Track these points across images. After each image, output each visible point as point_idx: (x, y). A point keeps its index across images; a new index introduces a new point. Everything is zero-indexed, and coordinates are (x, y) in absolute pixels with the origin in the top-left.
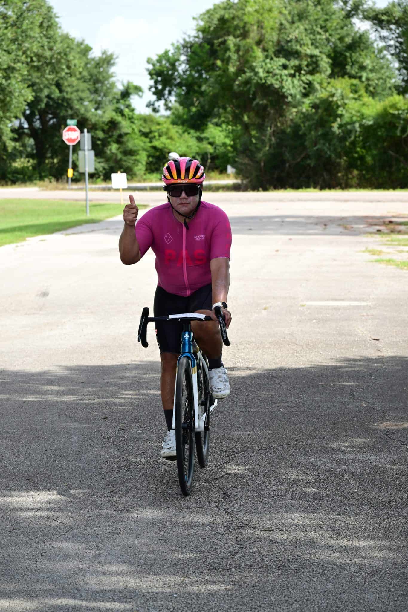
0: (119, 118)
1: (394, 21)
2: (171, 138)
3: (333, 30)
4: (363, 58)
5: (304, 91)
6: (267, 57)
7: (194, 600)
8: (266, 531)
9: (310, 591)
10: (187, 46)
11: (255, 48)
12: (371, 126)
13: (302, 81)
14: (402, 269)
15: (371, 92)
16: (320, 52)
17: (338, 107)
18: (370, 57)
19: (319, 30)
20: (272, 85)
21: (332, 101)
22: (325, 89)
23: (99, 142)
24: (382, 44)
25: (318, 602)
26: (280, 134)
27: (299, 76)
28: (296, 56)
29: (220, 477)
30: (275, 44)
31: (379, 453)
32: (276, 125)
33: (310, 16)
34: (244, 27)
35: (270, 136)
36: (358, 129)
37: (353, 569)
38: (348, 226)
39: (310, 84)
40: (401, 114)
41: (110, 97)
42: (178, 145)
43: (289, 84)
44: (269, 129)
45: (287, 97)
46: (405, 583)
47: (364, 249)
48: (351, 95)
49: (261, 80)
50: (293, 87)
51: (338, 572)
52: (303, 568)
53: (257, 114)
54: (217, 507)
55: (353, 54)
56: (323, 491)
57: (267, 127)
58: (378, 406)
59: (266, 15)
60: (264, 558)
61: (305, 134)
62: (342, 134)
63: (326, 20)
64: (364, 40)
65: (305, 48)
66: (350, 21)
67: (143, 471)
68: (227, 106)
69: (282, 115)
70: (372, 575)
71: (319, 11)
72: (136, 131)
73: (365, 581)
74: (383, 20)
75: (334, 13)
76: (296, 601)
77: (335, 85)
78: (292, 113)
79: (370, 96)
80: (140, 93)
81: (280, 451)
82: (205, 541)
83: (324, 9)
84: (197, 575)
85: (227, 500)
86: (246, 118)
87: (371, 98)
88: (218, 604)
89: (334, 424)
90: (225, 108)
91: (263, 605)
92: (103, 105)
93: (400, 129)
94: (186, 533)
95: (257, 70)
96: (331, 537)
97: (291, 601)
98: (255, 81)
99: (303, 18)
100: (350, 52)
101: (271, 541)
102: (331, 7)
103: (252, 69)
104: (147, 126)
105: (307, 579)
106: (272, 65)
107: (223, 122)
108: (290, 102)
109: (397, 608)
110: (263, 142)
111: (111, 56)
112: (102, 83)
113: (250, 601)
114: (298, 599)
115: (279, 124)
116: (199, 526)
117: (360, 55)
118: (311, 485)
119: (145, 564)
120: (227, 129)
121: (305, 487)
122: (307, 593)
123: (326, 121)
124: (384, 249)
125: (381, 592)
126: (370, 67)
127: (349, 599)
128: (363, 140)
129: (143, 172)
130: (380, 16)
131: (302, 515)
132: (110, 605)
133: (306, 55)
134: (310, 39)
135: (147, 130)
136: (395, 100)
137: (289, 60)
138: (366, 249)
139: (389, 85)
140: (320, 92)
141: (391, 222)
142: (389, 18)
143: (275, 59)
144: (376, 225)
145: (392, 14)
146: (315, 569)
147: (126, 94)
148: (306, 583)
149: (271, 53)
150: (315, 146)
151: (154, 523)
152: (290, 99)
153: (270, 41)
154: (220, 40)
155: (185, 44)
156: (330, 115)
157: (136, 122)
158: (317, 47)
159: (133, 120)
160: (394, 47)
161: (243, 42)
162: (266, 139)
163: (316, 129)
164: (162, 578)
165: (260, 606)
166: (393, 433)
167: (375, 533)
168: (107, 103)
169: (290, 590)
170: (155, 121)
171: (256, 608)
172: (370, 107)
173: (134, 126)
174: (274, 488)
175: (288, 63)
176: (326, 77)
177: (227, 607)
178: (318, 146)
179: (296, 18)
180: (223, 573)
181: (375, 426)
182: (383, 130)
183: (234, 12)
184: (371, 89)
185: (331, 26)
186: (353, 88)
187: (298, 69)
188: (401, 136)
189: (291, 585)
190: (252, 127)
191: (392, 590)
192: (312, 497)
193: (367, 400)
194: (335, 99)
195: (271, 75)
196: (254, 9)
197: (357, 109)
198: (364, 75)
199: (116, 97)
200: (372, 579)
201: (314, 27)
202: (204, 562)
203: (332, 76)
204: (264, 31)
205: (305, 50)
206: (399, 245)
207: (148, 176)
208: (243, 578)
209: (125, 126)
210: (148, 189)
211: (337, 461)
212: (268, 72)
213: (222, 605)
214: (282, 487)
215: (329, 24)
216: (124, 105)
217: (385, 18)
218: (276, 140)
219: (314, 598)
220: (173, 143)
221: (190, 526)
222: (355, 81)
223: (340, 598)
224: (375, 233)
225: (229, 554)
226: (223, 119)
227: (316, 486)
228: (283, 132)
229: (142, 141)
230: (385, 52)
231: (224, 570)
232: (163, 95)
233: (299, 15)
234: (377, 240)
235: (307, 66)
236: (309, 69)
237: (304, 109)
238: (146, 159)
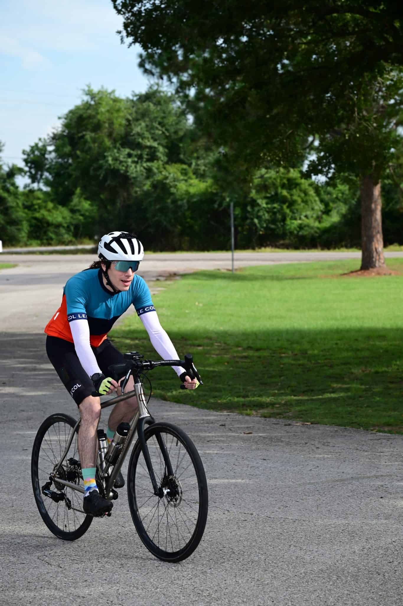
0: (6, 195)
3: (168, 126)
5: (145, 175)
6: (115, 147)
10: (55, 138)
11: (107, 140)
12: (197, 202)
13: (144, 167)
15: (201, 174)
16: (159, 144)
17: (171, 187)
19: (157, 126)
20: (119, 170)
21: (166, 183)
22: (161, 173)
26: (127, 208)
27: (141, 163)
28: (139, 147)
30: (123, 137)
32: (124, 202)
33: (150, 114)
34: (98, 124)
35: (120, 210)
36: (186, 205)
39: (150, 169)
42: (55, 216)
43: (133, 169)
45: (130, 179)
48: (182, 178)
49: (110, 166)
50: (136, 171)
53: (110, 192)
59: (115, 115)
61: (146, 209)
62: (174, 208)
65: (146, 141)
72: (20, 204)
77: (169, 170)
79: (197, 178)
80: (23, 174)
87: (197, 180)
93: (217, 203)
95: (107, 158)
98: (106, 167)
99: (145, 116)
103: (105, 157)
104: (29, 200)
106: (119, 154)
108: (133, 183)
123: (163, 198)
128: (190, 213)
129: (25, 239)
133: (147, 147)
134: (150, 133)
135: (29, 204)
137: (133, 150)
140: (157, 175)
143: (122, 149)
147: (11, 175)
149: (118, 144)
150: (154, 217)
152: (132, 180)
153: (118, 134)
154: (80, 135)
156: (165, 194)
157: (20, 197)
158: (155, 140)
159: (17, 196)
161: (98, 136)
163: (155, 205)
172: (196, 187)
173: (18, 201)
175: (132, 152)
176: (163, 164)
178: (156, 218)
179: (139, 117)
182: (206, 205)
183: (90, 112)
184: (201, 172)
186: (183, 171)
187: (140, 157)
188: (218, 209)
190: (108, 203)
194: (168, 181)
195: (118, 162)
196: (106, 109)
197: (185, 189)
198: (193, 162)
199: (3, 177)
201: (154, 124)
203: (167, 163)
204: (113, 127)
209: (10, 201)
212: (116, 160)
216: (10, 183)
218: (124, 213)
220: (51, 214)
222: (185, 166)
228: (130, 206)
229: (24, 212)
233: (142, 114)
235: (147, 155)
236: (149, 157)
237: (146, 188)
238: (28, 228)
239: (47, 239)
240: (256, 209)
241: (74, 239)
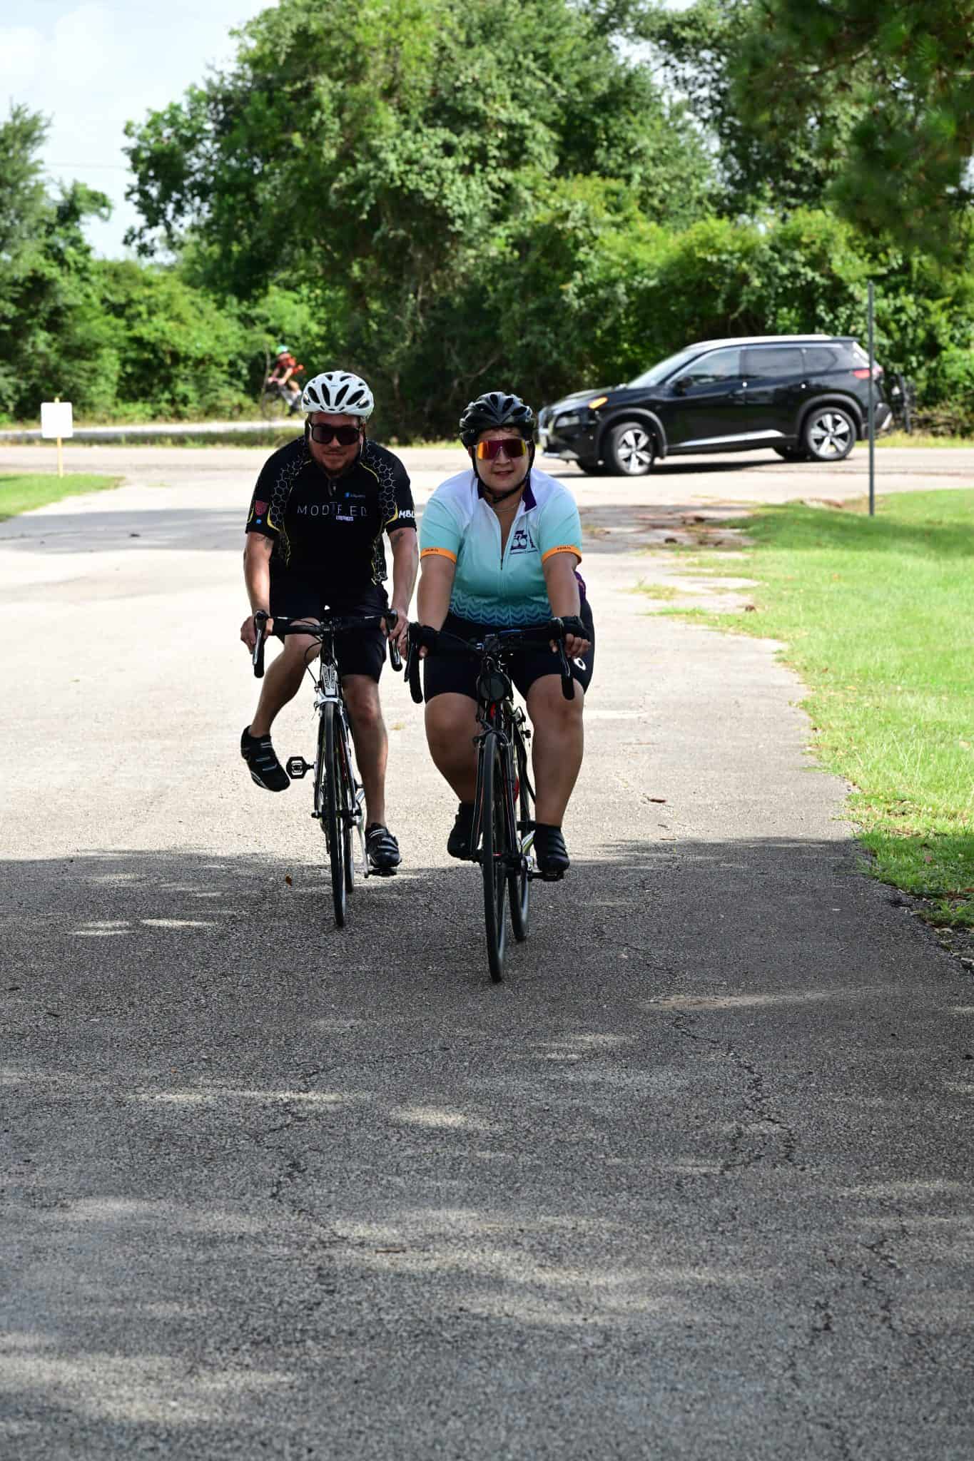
0: (52, 271)
1: (709, 42)
2: (178, 318)
3: (562, 64)
4: (635, 131)
5: (493, 206)
6: (406, 124)
7: (216, 1415)
8: (388, 1252)
9: (488, 1390)
10: (217, 97)
11: (381, 104)
12: (654, 289)
13: (490, 183)
14: (723, 632)
15: (654, 209)
16: (533, 116)
17: (578, 244)
18: (652, 126)
19: (529, 62)
20: (417, 191)
21: (560, 233)
22: (545, 202)
23: (6, 327)
24: (680, 96)
25: (507, 1417)
26: (436, 308)
27: (482, 171)
28: (475, 124)
29: (282, 1127)
30: (428, 94)
31: (657, 1069)
32: (429, 288)
33: (510, 29)
34: (354, 54)
35: (414, 314)
36: (624, 299)
37: (589, 1341)
38: (597, 530)
39: (507, 191)
40: (726, 262)
41: (31, 220)
42: (194, 333)
43: (459, 192)
44: (411, 296)
45: (452, 222)
46: (710, 1369)
47: (633, 584)
48: (607, 217)
49: (392, 180)
50: (468, 197)
51: (554, 1347)
52: (472, 1338)
53: (382, 261)
54: (273, 1196)
55: (612, 121)
56: (525, 1159)
57: (407, 292)
58: (659, 955)
59: (406, 27)
60: (383, 1315)
61: (497, 310)
62: (585, 310)
63: (549, 39)
64: (638, 88)
65: (497, 106)
66: (607, 42)
67: (102, 1114)
68: (315, 241)
69: (441, 266)
70: (634, 1353)
71: (531, 18)
72: (95, 300)
73: (618, 1366)
74: (684, 40)
75: (567, 23)
76: (454, 1414)
77: (568, 193)
78: (466, 260)
79: (651, 219)
80: (104, 211)
81: (425, 1064)
82: (245, 1277)
83: (545, 13)
84: (225, 1355)
85: (298, 1180)
86: (356, 270)
87: (653, 224)
88: (272, 1422)
89: (553, 1000)
90: (307, 246)
91: (378, 1425)
92: (15, 239)
93: (723, 296)
94: (201, 1257)
95: (382, 155)
96: (541, 1266)
97: (443, 1414)
98: (377, 182)
99: (492, 33)
100: (606, 115)
101: (399, 1275)
102: (560, 7)
103: (372, 154)
104: (120, 288)
105: (483, 1363)
106: (419, 145)
107: (303, 279)
108: (459, 233)
109: (689, 1428)
110: (397, 329)
111: (35, 120)
112: (14, 186)
113: (348, 1416)
114: (458, 1408)
115: (434, 286)
116: (231, 1241)
117: (629, 122)
118: (495, 1143)
119: (103, 1331)
120: (312, 295)
121: (483, 1149)
122: (482, 1397)
123: (549, 279)
124: (683, 584)
125: (654, 1391)
126: (651, 152)
127: (578, 1409)
128: (636, 324)
129: (109, 400)
130: (676, 30)
131: (474, 1215)
132: (20, 1428)
133: (499, 123)
134: (509, 83)
135: (120, 299)
136: (712, 230)
137: (458, 135)
138: (641, 584)
139: (696, 194)
140: (532, 209)
141: (699, 520)
142: (699, 36)
143: (425, 130)
144: (663, 527)
145: (704, 25)
146: (501, 1341)
147: (69, 213)
148: (479, 1372)
149: (415, 115)
150: (521, 337)
151: (125, 1233)
152: (459, 225)
153: (414, 88)
154: (299, 85)
155: (212, 94)
156: (556, 266)
157: (94, 278)
158: (525, 105)
159: (86, 275)
160: (708, 103)
161: (352, 91)
162: (405, 321)
163: (523, 297)
164: (142, 1363)
165: (371, 1427)
166: (692, 1022)
167: (642, 1255)
168: (25, 235)
169: (442, 1388)
170: (140, 276)
171: (360, 1432)
172: (653, 245)
173: (89, 290)
174: (410, 1152)
175: (455, 139)
176: (547, 174)
177: (293, 1429)
178: (528, 338)
179: (477, 34)
180: (286, 1350)
181: (650, 1004)
182: (683, 299)
183: (332, 17)
184: (655, 202)
185: (560, 55)
187: (480, 155)
188: (726, 316)
189: (444, 1378)
190: (374, 293)
191: (680, 1386)
192: (498, 1173)
193: (633, 944)
194: (569, 225)
195: (416, 168)
196: (380, 11)
197: (621, 249)
198: (637, 170)
199: (46, 219)
200: (634, 1362)
201: (521, 57)
202: (241, 1326)
203: (560, 171)
204: (400, 66)
205: (497, 111)
206: (719, 575)
207: (123, 407)
208: (333, 1361)
209: (68, 289)
210: (123, 439)
211: (559, 1087)
212: (410, 161)
213: (282, 1424)
214: (429, 1149)
215: (554, 48)
216: (66, 238)
217: (687, 33)
218: (427, 323)
219: (499, 1407)
220: (183, 328)
221: (211, 1241)
222: (614, 184)
223: (559, 1408)
224: (661, 548)
225: (301, 1307)
226: (302, 272)
227: (508, 1145)
228: (446, 303)
229: (108, 324)
230: (688, 115)
231: (288, 1343)
232: (162, 213)
233: (482, 27)
234: (666, 562)
235: (499, 147)
236: (505, 154)
237: (495, 249)
238: (117, 367)
239: (172, 402)
240: (844, 312)
241: (248, 402)
